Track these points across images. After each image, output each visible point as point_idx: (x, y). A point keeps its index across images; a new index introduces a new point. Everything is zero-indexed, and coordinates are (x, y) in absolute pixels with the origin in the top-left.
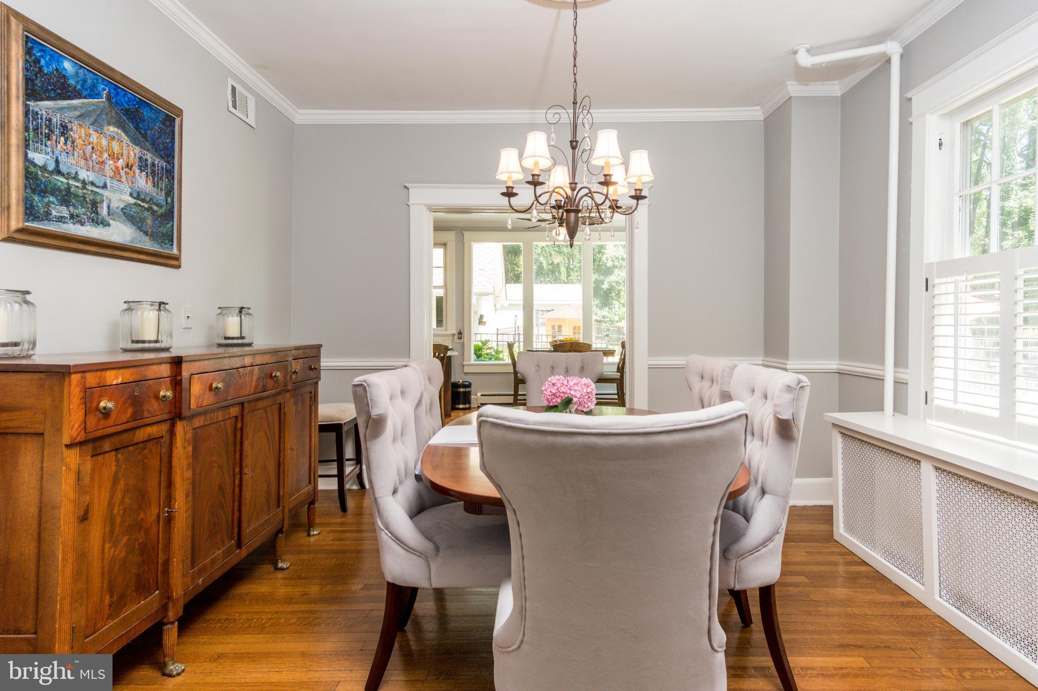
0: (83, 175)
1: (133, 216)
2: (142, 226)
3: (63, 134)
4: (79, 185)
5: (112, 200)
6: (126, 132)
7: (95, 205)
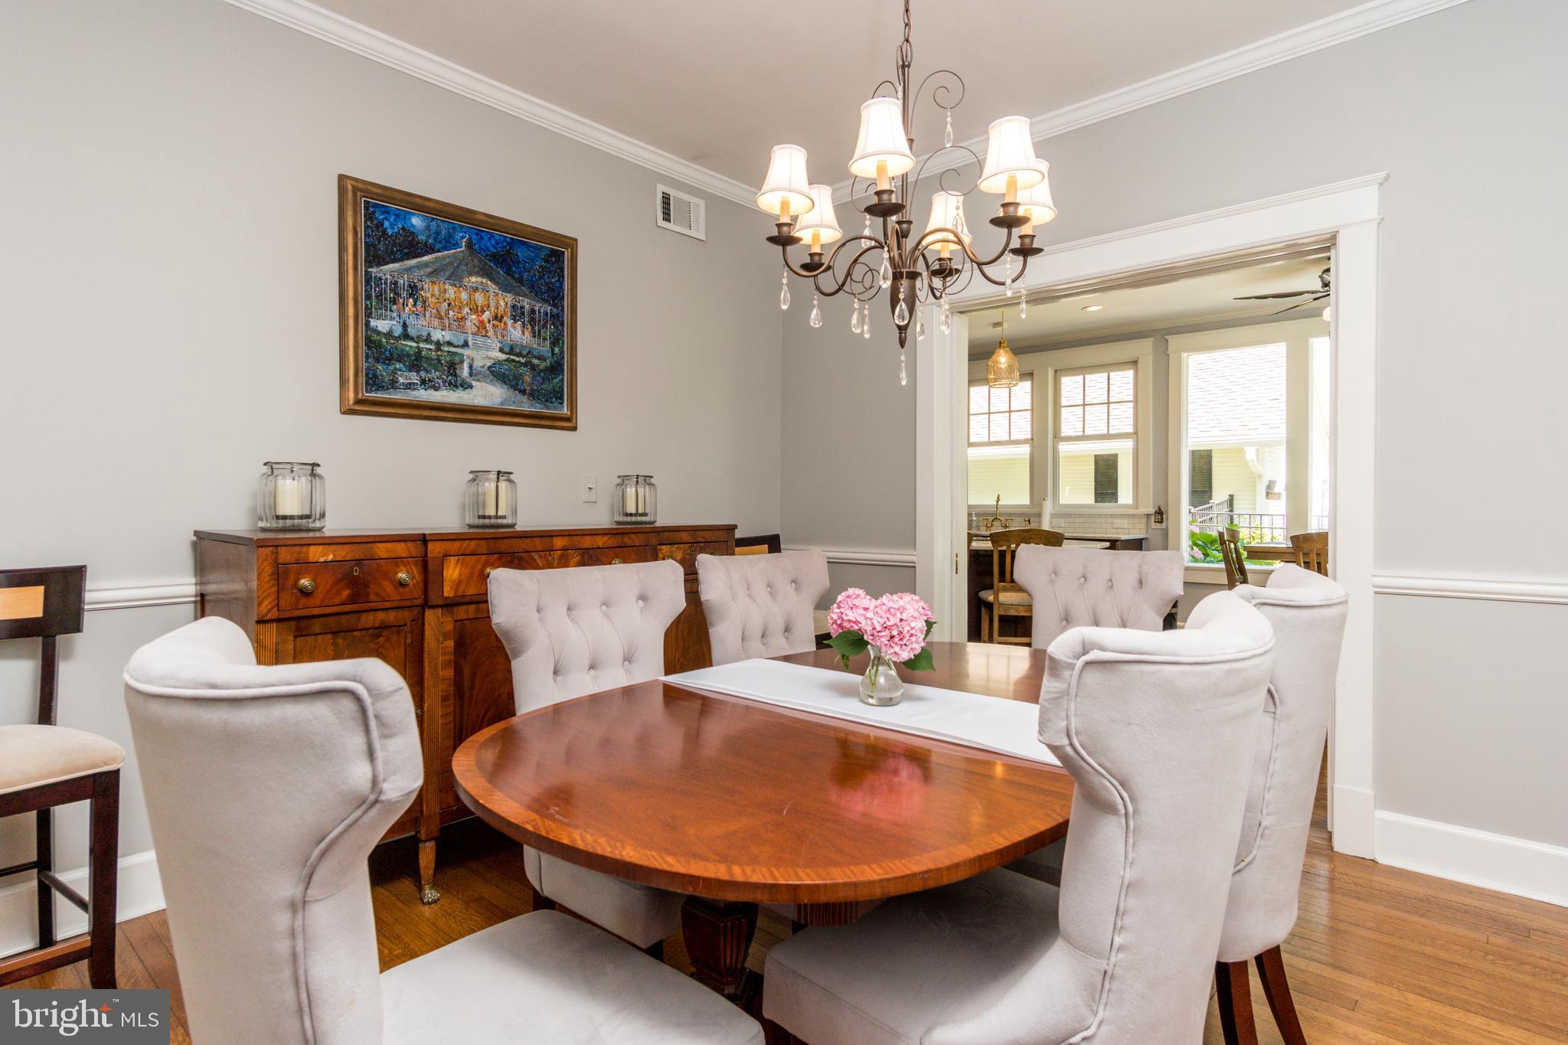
0: (437, 335)
1: (504, 374)
2: (517, 384)
3: (411, 295)
4: (432, 347)
5: (475, 359)
6: (492, 280)
7: (452, 367)
